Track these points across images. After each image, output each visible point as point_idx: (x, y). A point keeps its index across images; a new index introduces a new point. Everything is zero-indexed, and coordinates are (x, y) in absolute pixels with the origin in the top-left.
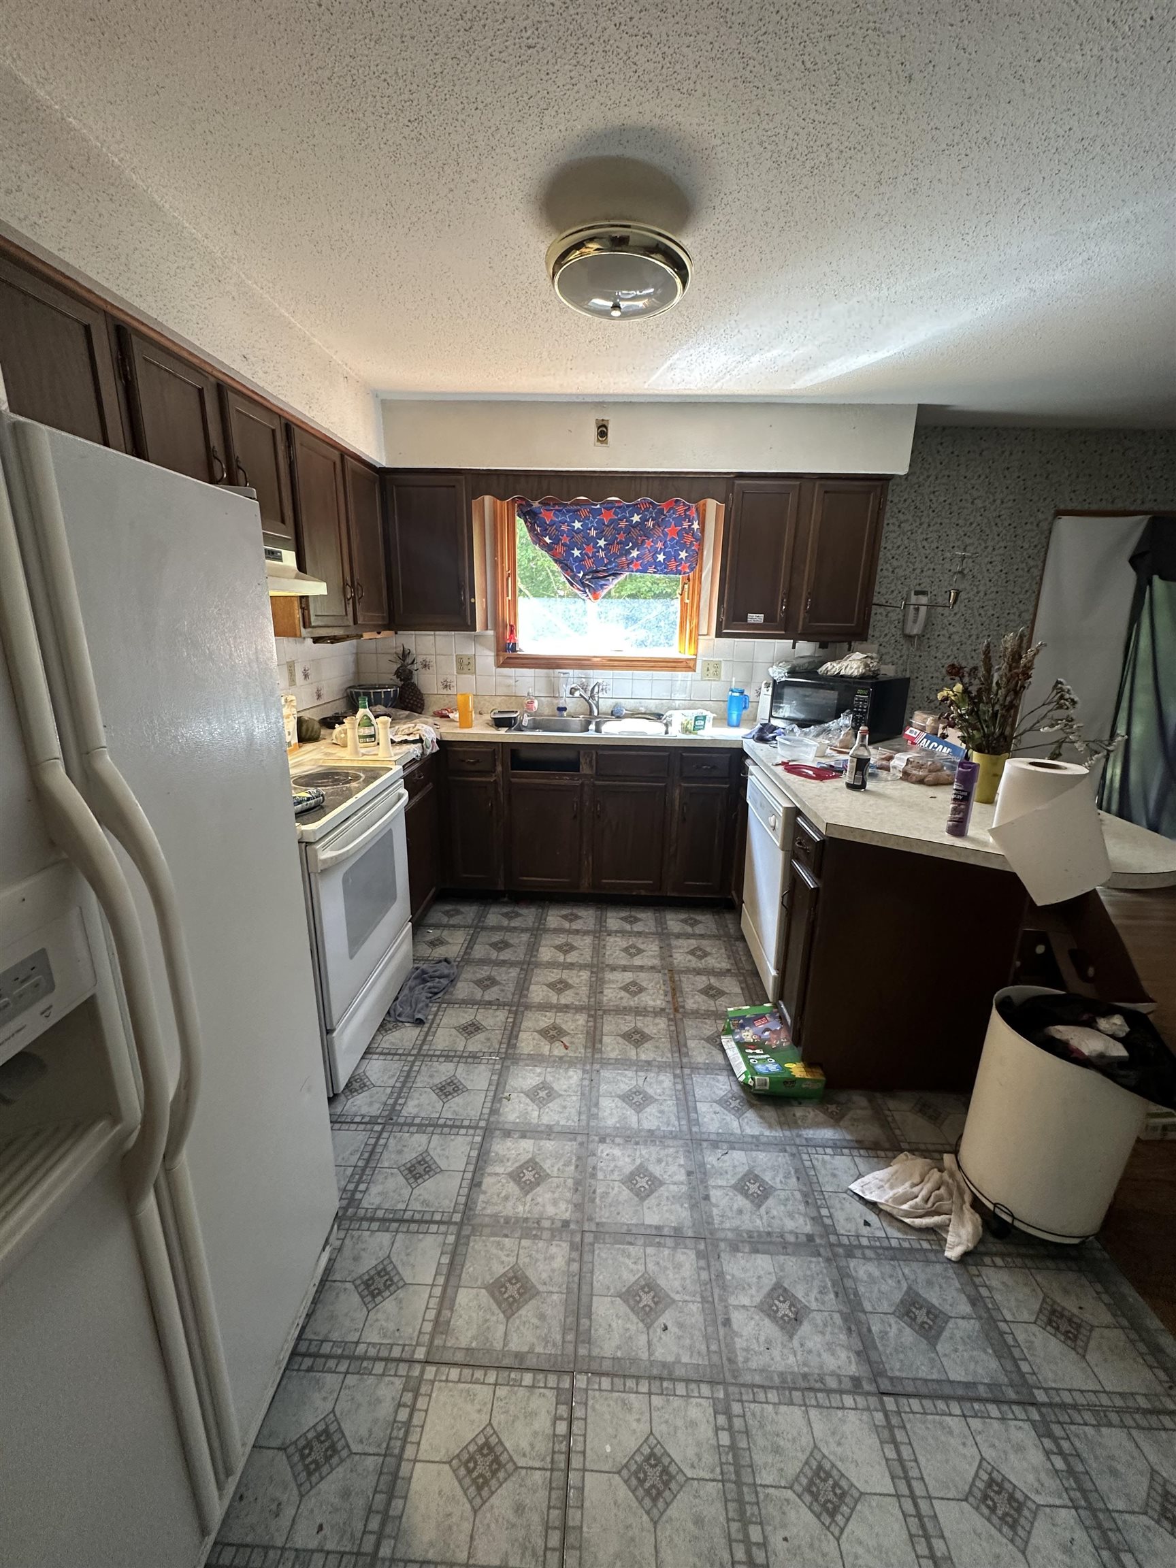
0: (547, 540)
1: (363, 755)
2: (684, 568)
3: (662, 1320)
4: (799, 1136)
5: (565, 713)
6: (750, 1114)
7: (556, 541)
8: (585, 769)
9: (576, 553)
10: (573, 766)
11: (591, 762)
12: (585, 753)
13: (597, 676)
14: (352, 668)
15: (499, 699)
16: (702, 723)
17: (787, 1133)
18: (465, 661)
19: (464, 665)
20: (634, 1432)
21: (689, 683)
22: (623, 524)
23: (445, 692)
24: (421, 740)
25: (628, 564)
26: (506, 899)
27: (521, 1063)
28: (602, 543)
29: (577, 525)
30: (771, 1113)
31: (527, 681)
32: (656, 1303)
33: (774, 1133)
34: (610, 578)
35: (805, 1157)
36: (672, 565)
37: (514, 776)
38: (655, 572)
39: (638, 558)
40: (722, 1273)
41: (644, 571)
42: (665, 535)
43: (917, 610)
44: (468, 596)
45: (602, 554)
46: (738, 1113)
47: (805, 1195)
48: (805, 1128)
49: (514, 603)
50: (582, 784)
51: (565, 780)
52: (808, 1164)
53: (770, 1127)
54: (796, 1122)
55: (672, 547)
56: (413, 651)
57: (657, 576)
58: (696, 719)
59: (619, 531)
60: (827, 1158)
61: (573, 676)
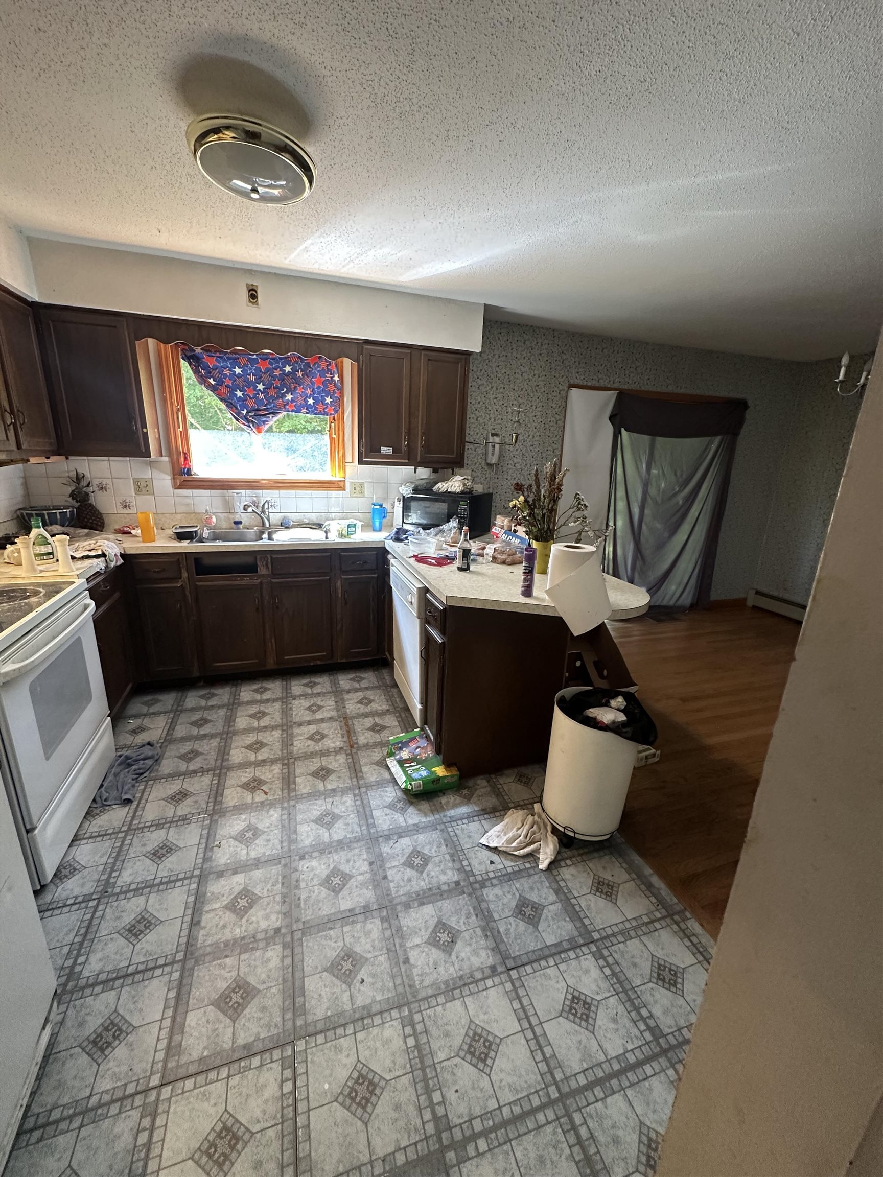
0: (211, 381)
1: (41, 571)
2: (330, 410)
3: (359, 977)
4: (445, 816)
5: (241, 526)
6: (411, 810)
7: (220, 382)
8: (262, 570)
9: (239, 394)
10: (251, 568)
11: (267, 565)
12: (261, 558)
13: (266, 495)
14: (20, 492)
15: (179, 516)
16: (354, 529)
17: (437, 816)
18: (143, 484)
19: (142, 487)
20: (346, 1065)
21: (341, 499)
22: (277, 373)
23: (125, 511)
24: (103, 555)
25: (285, 405)
26: (202, 684)
27: (228, 814)
28: (260, 387)
29: (238, 371)
30: (425, 805)
31: (203, 500)
32: (354, 966)
33: (428, 819)
34: (271, 416)
35: (450, 829)
36: (320, 407)
37: (200, 580)
38: (307, 413)
39: (292, 401)
40: (401, 927)
41: (298, 411)
42: (313, 383)
43: (494, 446)
44: (139, 427)
45: (261, 396)
46: (403, 811)
47: (452, 856)
48: (448, 810)
49: (185, 435)
50: (261, 583)
51: (246, 580)
52: (452, 834)
53: (426, 815)
54: (442, 807)
55: (319, 393)
56: (87, 474)
57: (309, 416)
58: (349, 526)
59: (274, 378)
60: (464, 826)
61: (245, 496)
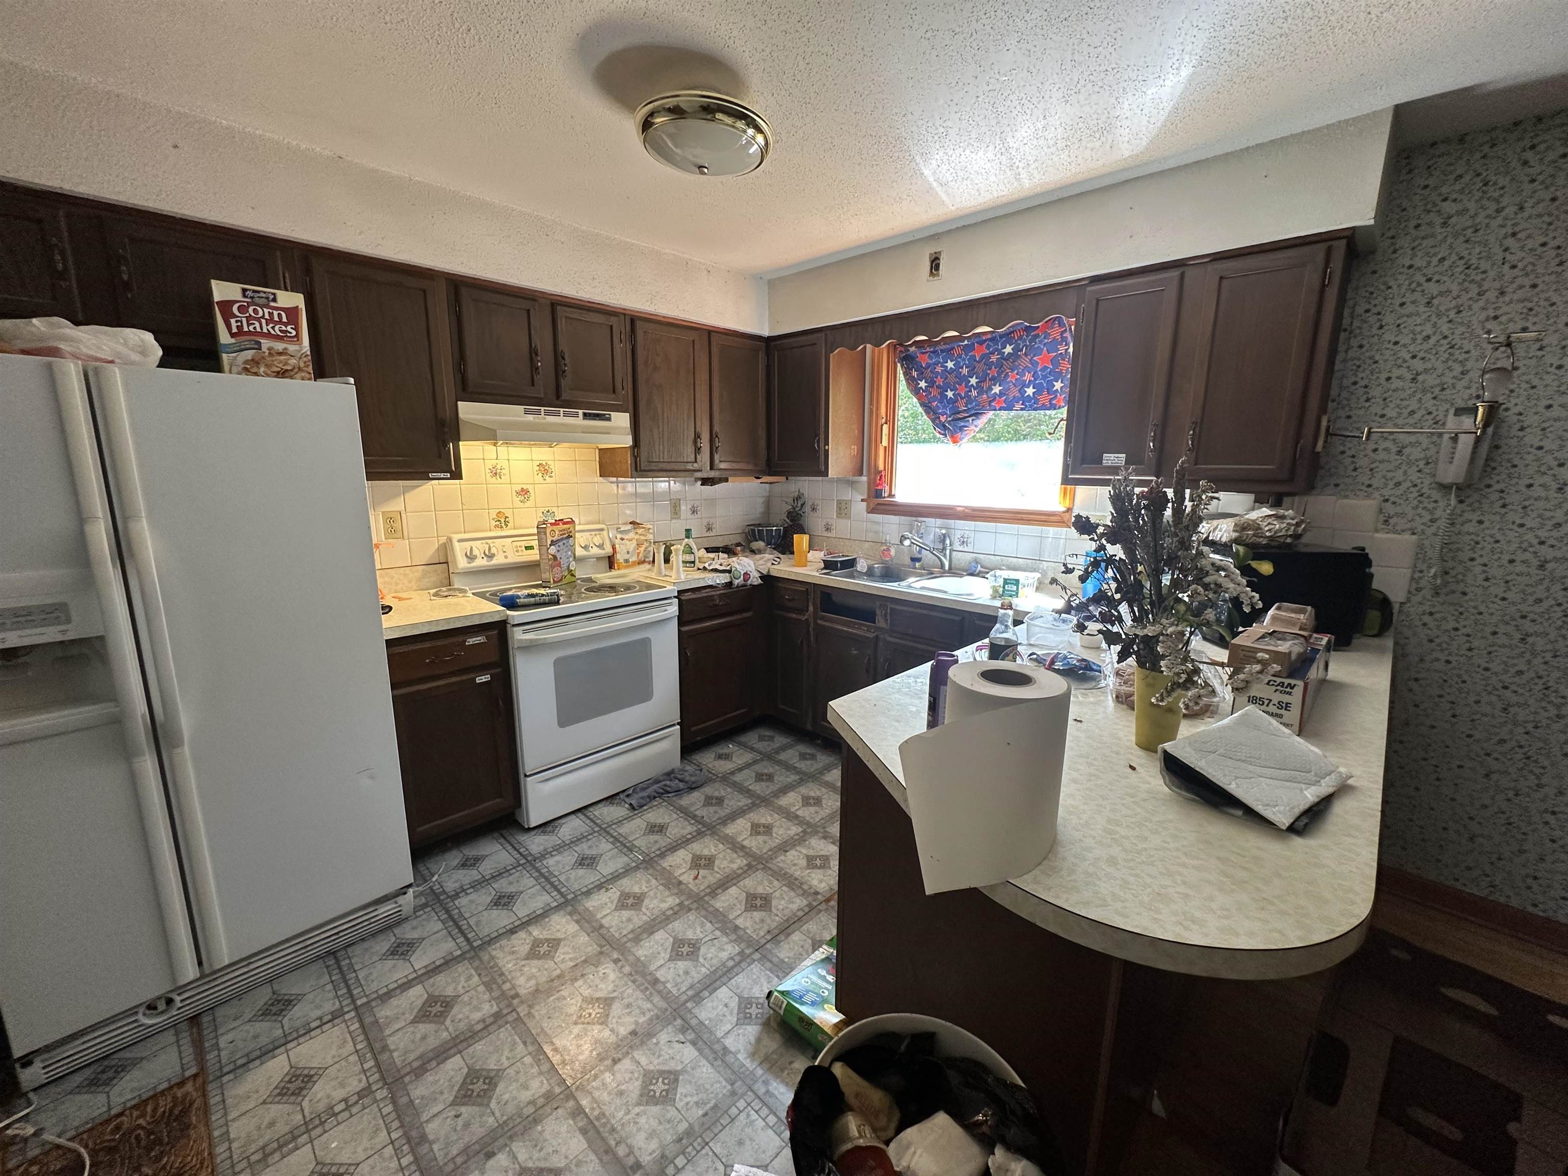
0: (923, 384)
2: (1058, 401)
3: (463, 1109)
4: (766, 1083)
6: (752, 1031)
7: (931, 383)
9: (950, 394)
10: (869, 616)
11: (886, 615)
12: (881, 605)
13: (962, 527)
15: (867, 545)
16: (1014, 588)
17: (759, 1072)
18: (843, 506)
19: (843, 509)
21: (1062, 541)
22: (994, 358)
25: (990, 402)
28: (973, 381)
29: (950, 365)
30: (773, 1044)
31: (891, 525)
32: (478, 1096)
33: (748, 1063)
34: (970, 419)
35: (741, 1104)
36: (1044, 398)
37: (822, 618)
38: (1022, 409)
39: (1001, 394)
40: (541, 1121)
41: (1009, 408)
42: (1035, 364)
44: (822, 444)
45: (974, 393)
46: (744, 1017)
47: (689, 1133)
48: (783, 1081)
49: (890, 451)
50: (877, 637)
52: (733, 1111)
53: (753, 1055)
54: (782, 1070)
55: (1044, 377)
57: (1025, 413)
58: (1006, 582)
59: (989, 365)
60: (760, 1123)
61: (934, 526)
